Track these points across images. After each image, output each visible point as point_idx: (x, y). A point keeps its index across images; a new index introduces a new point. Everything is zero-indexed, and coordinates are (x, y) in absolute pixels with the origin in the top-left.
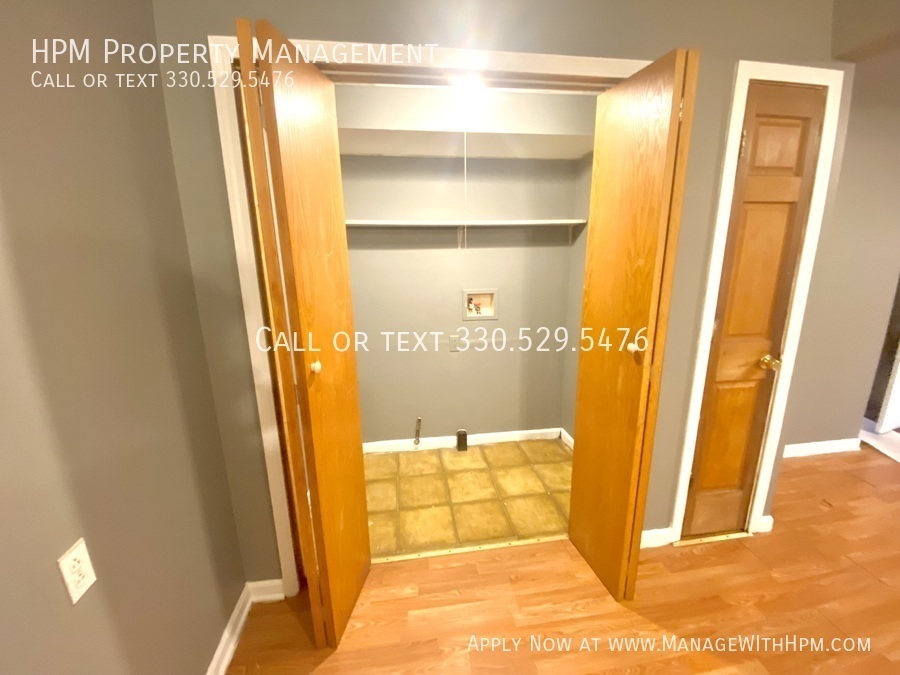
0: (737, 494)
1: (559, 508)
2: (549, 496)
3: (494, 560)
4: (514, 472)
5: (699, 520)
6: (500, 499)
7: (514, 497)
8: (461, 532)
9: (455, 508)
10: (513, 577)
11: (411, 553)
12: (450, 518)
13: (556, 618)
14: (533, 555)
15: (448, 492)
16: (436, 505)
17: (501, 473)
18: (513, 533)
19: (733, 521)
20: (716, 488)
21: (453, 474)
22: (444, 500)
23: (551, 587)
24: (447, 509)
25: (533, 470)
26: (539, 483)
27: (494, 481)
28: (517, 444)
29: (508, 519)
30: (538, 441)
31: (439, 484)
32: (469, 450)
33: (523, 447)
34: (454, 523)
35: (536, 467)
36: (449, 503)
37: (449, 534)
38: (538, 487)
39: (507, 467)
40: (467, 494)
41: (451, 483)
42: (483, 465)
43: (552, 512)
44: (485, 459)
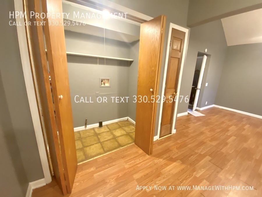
0: (169, 125)
1: (131, 137)
2: (128, 134)
3: (117, 154)
4: (117, 130)
5: (163, 133)
6: (115, 138)
7: (118, 137)
8: (105, 149)
9: (102, 143)
10: (122, 157)
11: (90, 159)
12: (101, 146)
13: (135, 163)
14: (127, 150)
15: (99, 139)
16: (96, 144)
17: (114, 131)
18: (120, 146)
19: (169, 132)
20: (165, 124)
21: (99, 134)
22: (98, 142)
23: (132, 157)
24: (99, 144)
25: (123, 129)
26: (125, 132)
27: (112, 134)
28: (117, 123)
29: (118, 142)
30: (122, 121)
31: (96, 138)
32: (103, 127)
33: (119, 123)
34: (103, 147)
35: (123, 128)
36: (100, 142)
37: (102, 150)
39: (115, 129)
40: (105, 139)
41: (99, 137)
42: (108, 130)
43: (129, 138)
44: (108, 128)
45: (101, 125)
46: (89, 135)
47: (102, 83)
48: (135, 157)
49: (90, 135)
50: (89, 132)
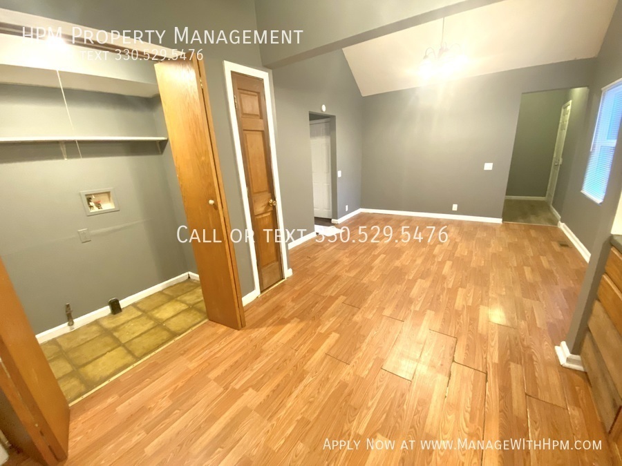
1: (199, 310)
2: (192, 308)
3: (167, 352)
4: (165, 306)
6: (159, 324)
7: (168, 319)
8: (137, 354)
9: (127, 345)
10: (182, 352)
11: (100, 384)
12: (126, 351)
13: (212, 353)
14: (191, 337)
15: (117, 340)
16: (109, 351)
17: (156, 311)
18: (174, 335)
20: (268, 264)
21: (116, 329)
22: (116, 345)
23: (204, 345)
24: (120, 348)
25: (177, 301)
26: (183, 305)
27: (151, 318)
28: (161, 293)
29: (168, 330)
30: (175, 285)
31: (108, 339)
32: (123, 311)
33: (167, 292)
34: (130, 352)
35: (179, 298)
36: (124, 345)
37: (129, 358)
38: (183, 307)
39: (158, 307)
40: (133, 333)
41: (116, 334)
42: (140, 313)
43: (195, 314)
44: (139, 309)
45: (116, 308)
46: (86, 339)
47: (92, 204)
48: (210, 343)
49: (89, 339)
50: (86, 334)
